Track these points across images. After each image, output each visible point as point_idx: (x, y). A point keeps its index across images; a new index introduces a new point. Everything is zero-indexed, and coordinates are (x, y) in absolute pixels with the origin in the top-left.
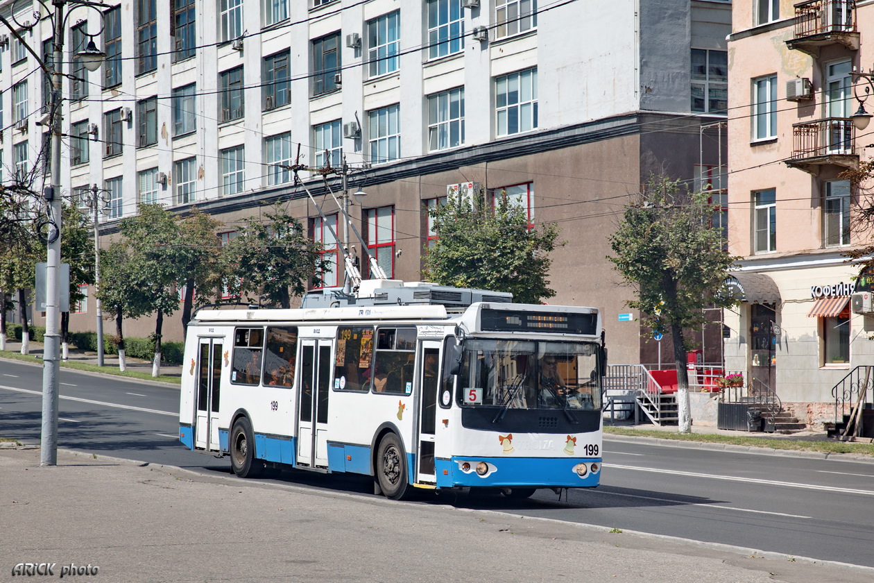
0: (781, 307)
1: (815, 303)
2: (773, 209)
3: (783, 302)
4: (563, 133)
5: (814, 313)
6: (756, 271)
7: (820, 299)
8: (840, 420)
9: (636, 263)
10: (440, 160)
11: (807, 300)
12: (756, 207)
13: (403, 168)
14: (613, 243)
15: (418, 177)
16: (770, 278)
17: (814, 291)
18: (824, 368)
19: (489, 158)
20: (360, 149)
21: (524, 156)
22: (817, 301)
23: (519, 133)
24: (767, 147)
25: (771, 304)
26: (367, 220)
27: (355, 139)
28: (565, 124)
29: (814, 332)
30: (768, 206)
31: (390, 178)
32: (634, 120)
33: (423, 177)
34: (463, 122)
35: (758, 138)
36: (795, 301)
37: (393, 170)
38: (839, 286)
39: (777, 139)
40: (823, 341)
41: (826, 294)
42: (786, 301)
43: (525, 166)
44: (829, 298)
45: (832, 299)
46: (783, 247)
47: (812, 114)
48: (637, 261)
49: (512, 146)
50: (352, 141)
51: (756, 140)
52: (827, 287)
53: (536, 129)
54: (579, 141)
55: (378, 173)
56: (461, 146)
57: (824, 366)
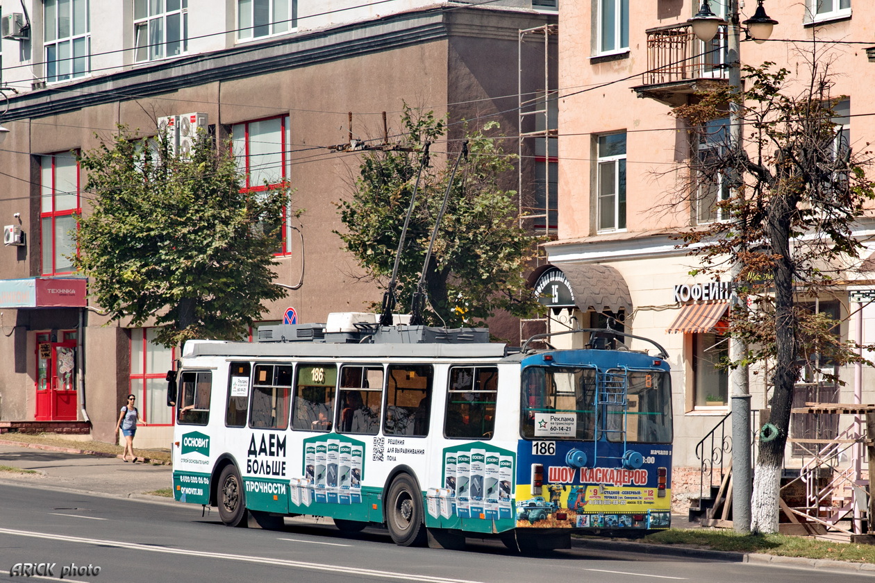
0: (632, 318)
1: (679, 311)
2: (622, 162)
3: (634, 309)
4: (334, 36)
5: (676, 327)
6: (598, 261)
7: (688, 305)
8: (707, 495)
9: (378, 244)
10: (149, 77)
11: (669, 307)
12: (600, 160)
13: (93, 89)
14: (344, 212)
15: (116, 104)
16: (616, 272)
17: (679, 292)
18: (693, 413)
19: (224, 74)
20: (28, 58)
21: (277, 73)
22: (683, 308)
23: (271, 36)
24: (615, 64)
25: (615, 312)
26: (40, 173)
27: (21, 40)
28: (338, 23)
29: (679, 356)
30: (616, 158)
31: (73, 105)
32: (439, 18)
33: (124, 104)
34: (185, 15)
35: (603, 50)
36: (651, 308)
37: (77, 93)
38: (713, 284)
39: (628, 52)
40: (691, 372)
41: (696, 298)
42: (640, 308)
43: (277, 88)
44: (700, 304)
45: (704, 306)
46: (638, 224)
47: (677, 13)
48: (379, 242)
49: (257, 55)
50: (16, 45)
51: (599, 53)
52: (696, 287)
53: (295, 30)
54: (359, 49)
55: (55, 97)
56: (183, 54)
57: (693, 410)
